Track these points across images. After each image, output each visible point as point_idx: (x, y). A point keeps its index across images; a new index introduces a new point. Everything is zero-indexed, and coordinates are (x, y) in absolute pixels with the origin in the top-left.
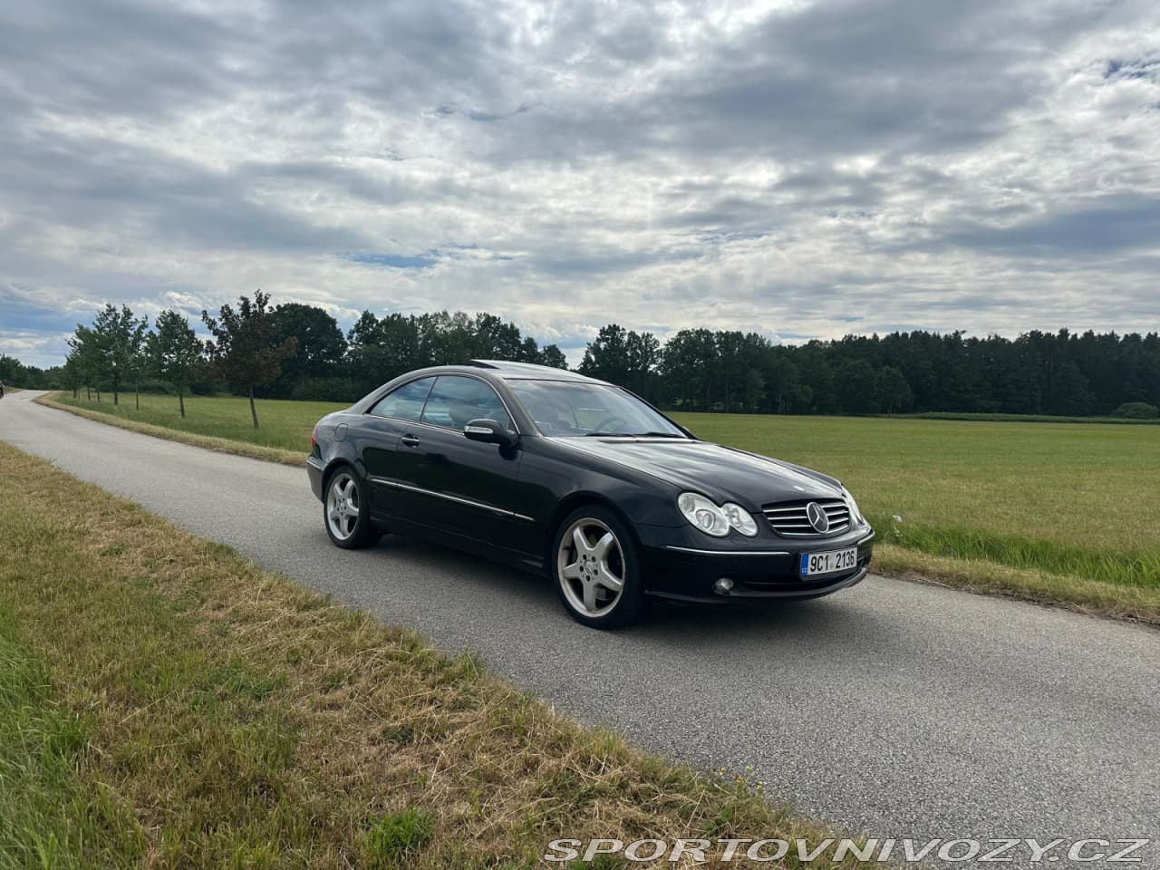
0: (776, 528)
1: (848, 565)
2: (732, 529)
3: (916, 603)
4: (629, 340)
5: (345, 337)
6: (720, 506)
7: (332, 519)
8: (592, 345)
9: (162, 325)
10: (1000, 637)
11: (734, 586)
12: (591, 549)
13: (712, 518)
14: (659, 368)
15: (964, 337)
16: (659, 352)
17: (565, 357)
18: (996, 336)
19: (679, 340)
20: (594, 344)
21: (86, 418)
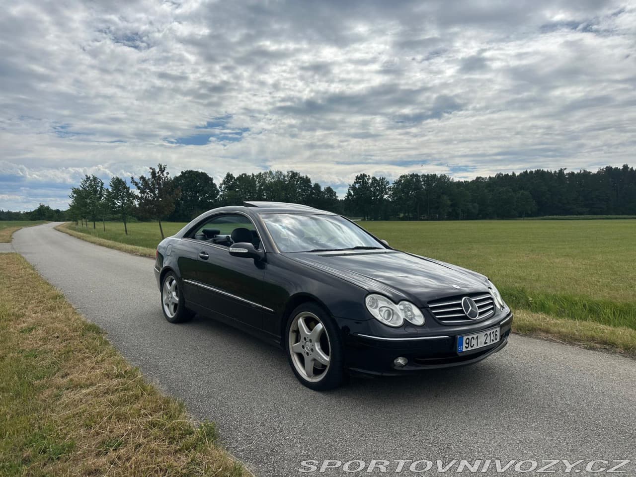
0: (438, 318)
1: (493, 341)
2: (405, 320)
3: (543, 358)
4: (372, 182)
5: (218, 187)
6: (397, 303)
7: (166, 304)
8: (352, 185)
9: (113, 185)
10: (606, 389)
11: (408, 362)
12: (309, 334)
13: (391, 313)
14: (389, 197)
15: (565, 172)
16: (389, 188)
17: (336, 193)
18: (584, 171)
19: (401, 181)
20: (353, 185)
21: (75, 237)
